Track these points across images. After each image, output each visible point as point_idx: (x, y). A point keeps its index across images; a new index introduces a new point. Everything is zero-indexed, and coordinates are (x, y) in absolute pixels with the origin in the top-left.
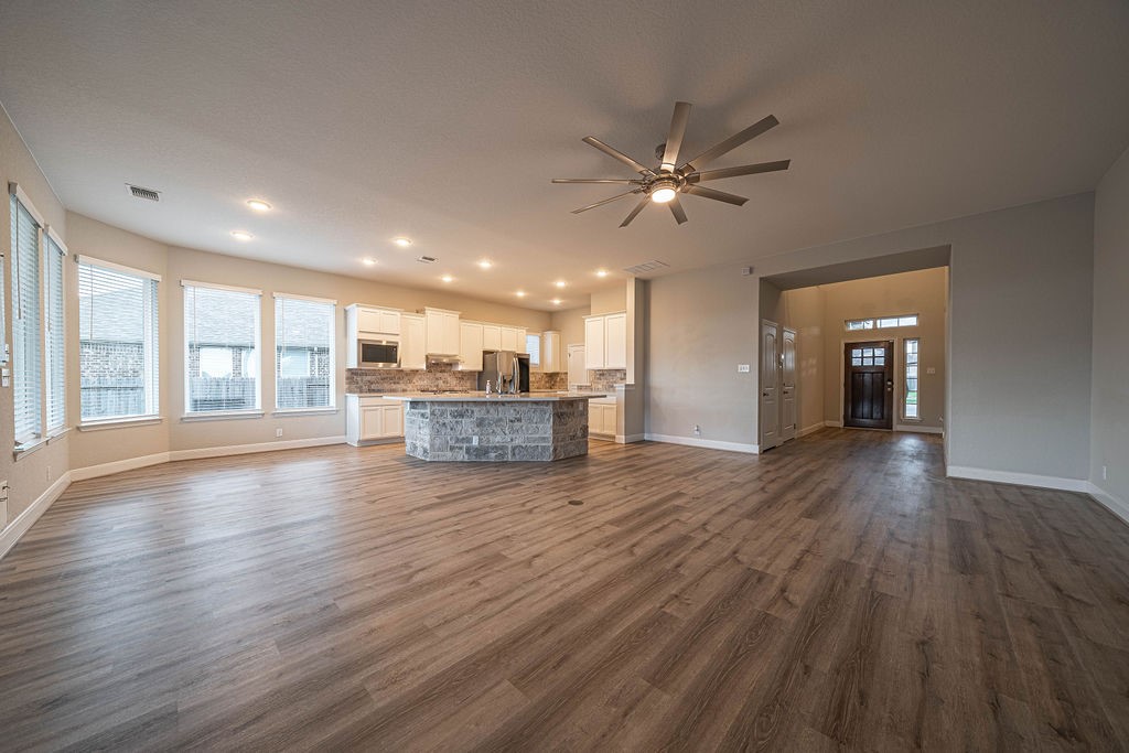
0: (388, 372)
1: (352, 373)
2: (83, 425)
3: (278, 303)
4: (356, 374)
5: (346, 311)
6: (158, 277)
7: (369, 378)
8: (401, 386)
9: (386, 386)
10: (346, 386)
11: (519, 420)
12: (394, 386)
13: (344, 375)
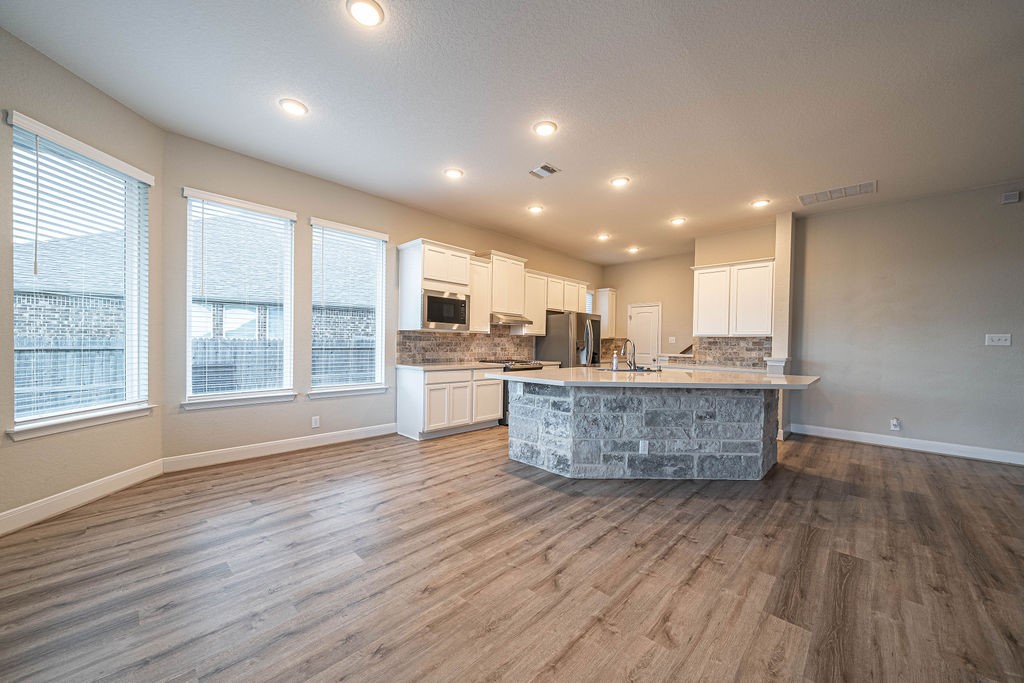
0: (444, 336)
1: (406, 337)
2: (17, 428)
3: (316, 233)
4: (409, 338)
5: (398, 251)
6: (150, 179)
7: (423, 344)
8: (457, 355)
9: (442, 355)
10: (397, 355)
11: (713, 416)
12: (450, 355)
13: (395, 339)
